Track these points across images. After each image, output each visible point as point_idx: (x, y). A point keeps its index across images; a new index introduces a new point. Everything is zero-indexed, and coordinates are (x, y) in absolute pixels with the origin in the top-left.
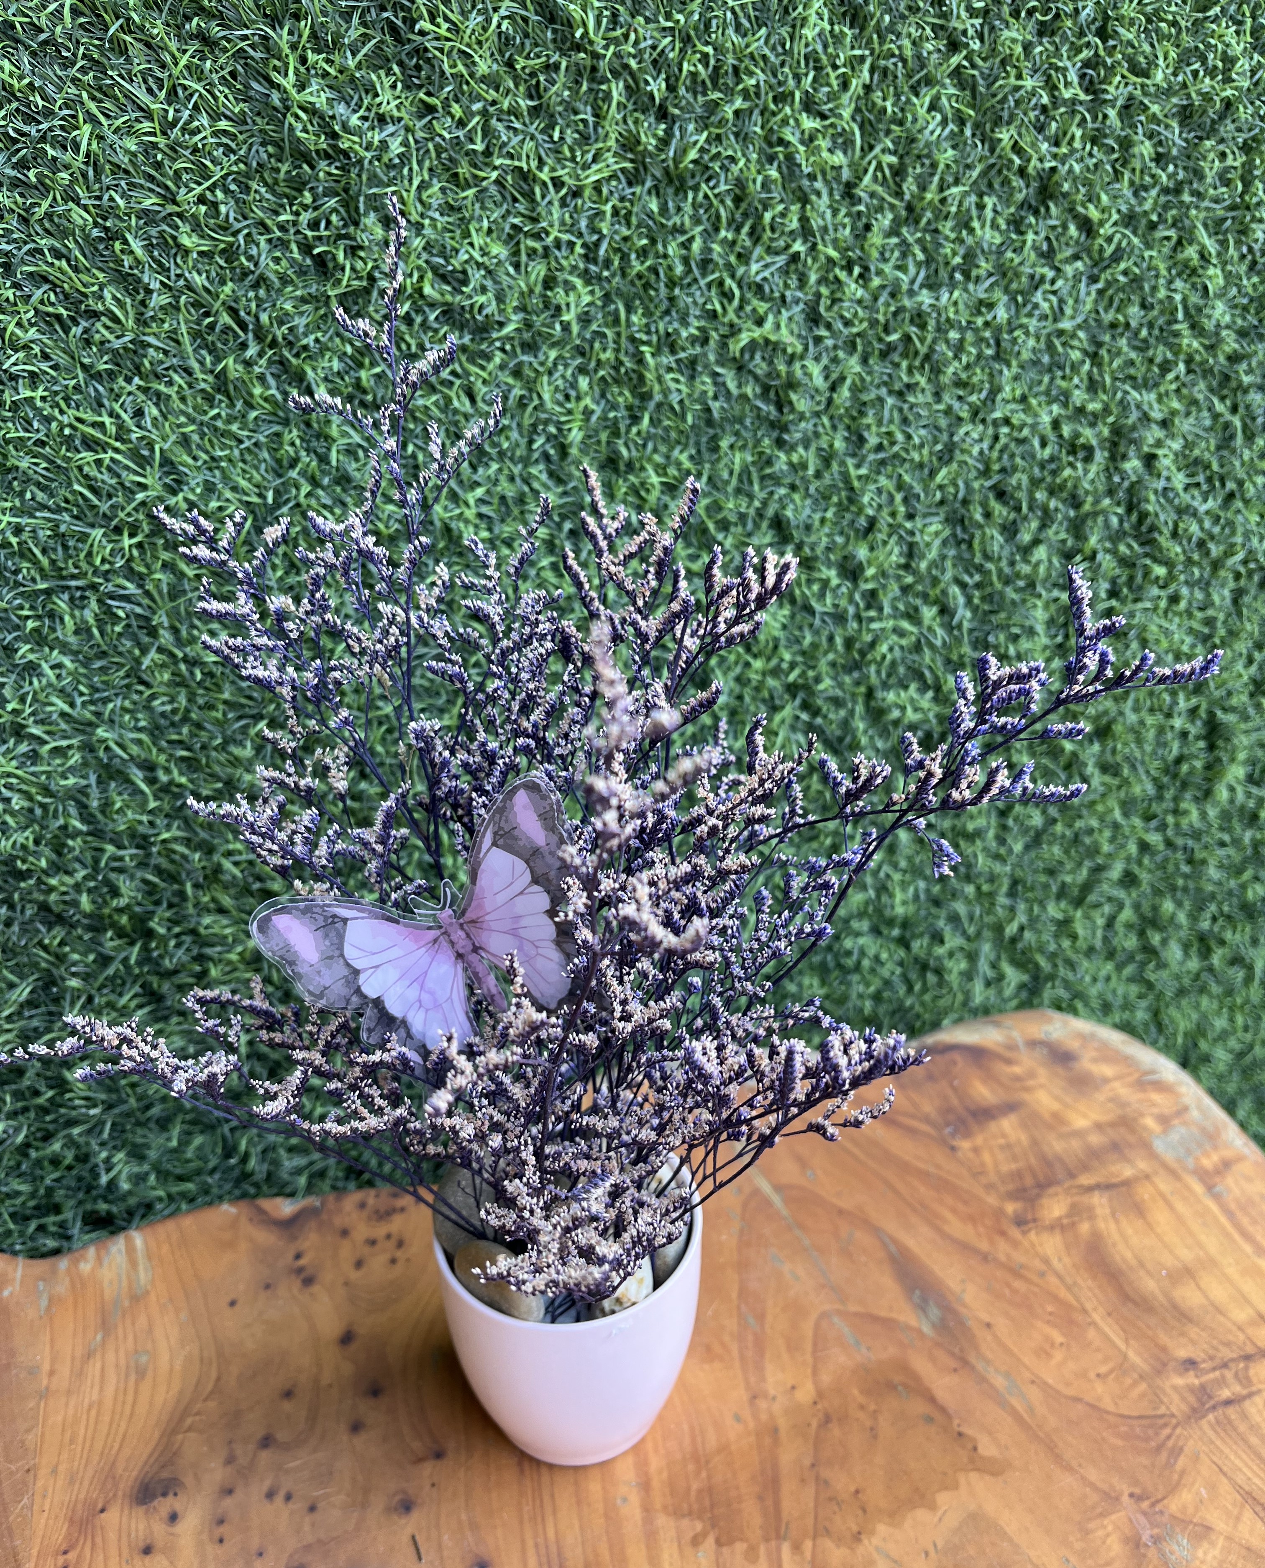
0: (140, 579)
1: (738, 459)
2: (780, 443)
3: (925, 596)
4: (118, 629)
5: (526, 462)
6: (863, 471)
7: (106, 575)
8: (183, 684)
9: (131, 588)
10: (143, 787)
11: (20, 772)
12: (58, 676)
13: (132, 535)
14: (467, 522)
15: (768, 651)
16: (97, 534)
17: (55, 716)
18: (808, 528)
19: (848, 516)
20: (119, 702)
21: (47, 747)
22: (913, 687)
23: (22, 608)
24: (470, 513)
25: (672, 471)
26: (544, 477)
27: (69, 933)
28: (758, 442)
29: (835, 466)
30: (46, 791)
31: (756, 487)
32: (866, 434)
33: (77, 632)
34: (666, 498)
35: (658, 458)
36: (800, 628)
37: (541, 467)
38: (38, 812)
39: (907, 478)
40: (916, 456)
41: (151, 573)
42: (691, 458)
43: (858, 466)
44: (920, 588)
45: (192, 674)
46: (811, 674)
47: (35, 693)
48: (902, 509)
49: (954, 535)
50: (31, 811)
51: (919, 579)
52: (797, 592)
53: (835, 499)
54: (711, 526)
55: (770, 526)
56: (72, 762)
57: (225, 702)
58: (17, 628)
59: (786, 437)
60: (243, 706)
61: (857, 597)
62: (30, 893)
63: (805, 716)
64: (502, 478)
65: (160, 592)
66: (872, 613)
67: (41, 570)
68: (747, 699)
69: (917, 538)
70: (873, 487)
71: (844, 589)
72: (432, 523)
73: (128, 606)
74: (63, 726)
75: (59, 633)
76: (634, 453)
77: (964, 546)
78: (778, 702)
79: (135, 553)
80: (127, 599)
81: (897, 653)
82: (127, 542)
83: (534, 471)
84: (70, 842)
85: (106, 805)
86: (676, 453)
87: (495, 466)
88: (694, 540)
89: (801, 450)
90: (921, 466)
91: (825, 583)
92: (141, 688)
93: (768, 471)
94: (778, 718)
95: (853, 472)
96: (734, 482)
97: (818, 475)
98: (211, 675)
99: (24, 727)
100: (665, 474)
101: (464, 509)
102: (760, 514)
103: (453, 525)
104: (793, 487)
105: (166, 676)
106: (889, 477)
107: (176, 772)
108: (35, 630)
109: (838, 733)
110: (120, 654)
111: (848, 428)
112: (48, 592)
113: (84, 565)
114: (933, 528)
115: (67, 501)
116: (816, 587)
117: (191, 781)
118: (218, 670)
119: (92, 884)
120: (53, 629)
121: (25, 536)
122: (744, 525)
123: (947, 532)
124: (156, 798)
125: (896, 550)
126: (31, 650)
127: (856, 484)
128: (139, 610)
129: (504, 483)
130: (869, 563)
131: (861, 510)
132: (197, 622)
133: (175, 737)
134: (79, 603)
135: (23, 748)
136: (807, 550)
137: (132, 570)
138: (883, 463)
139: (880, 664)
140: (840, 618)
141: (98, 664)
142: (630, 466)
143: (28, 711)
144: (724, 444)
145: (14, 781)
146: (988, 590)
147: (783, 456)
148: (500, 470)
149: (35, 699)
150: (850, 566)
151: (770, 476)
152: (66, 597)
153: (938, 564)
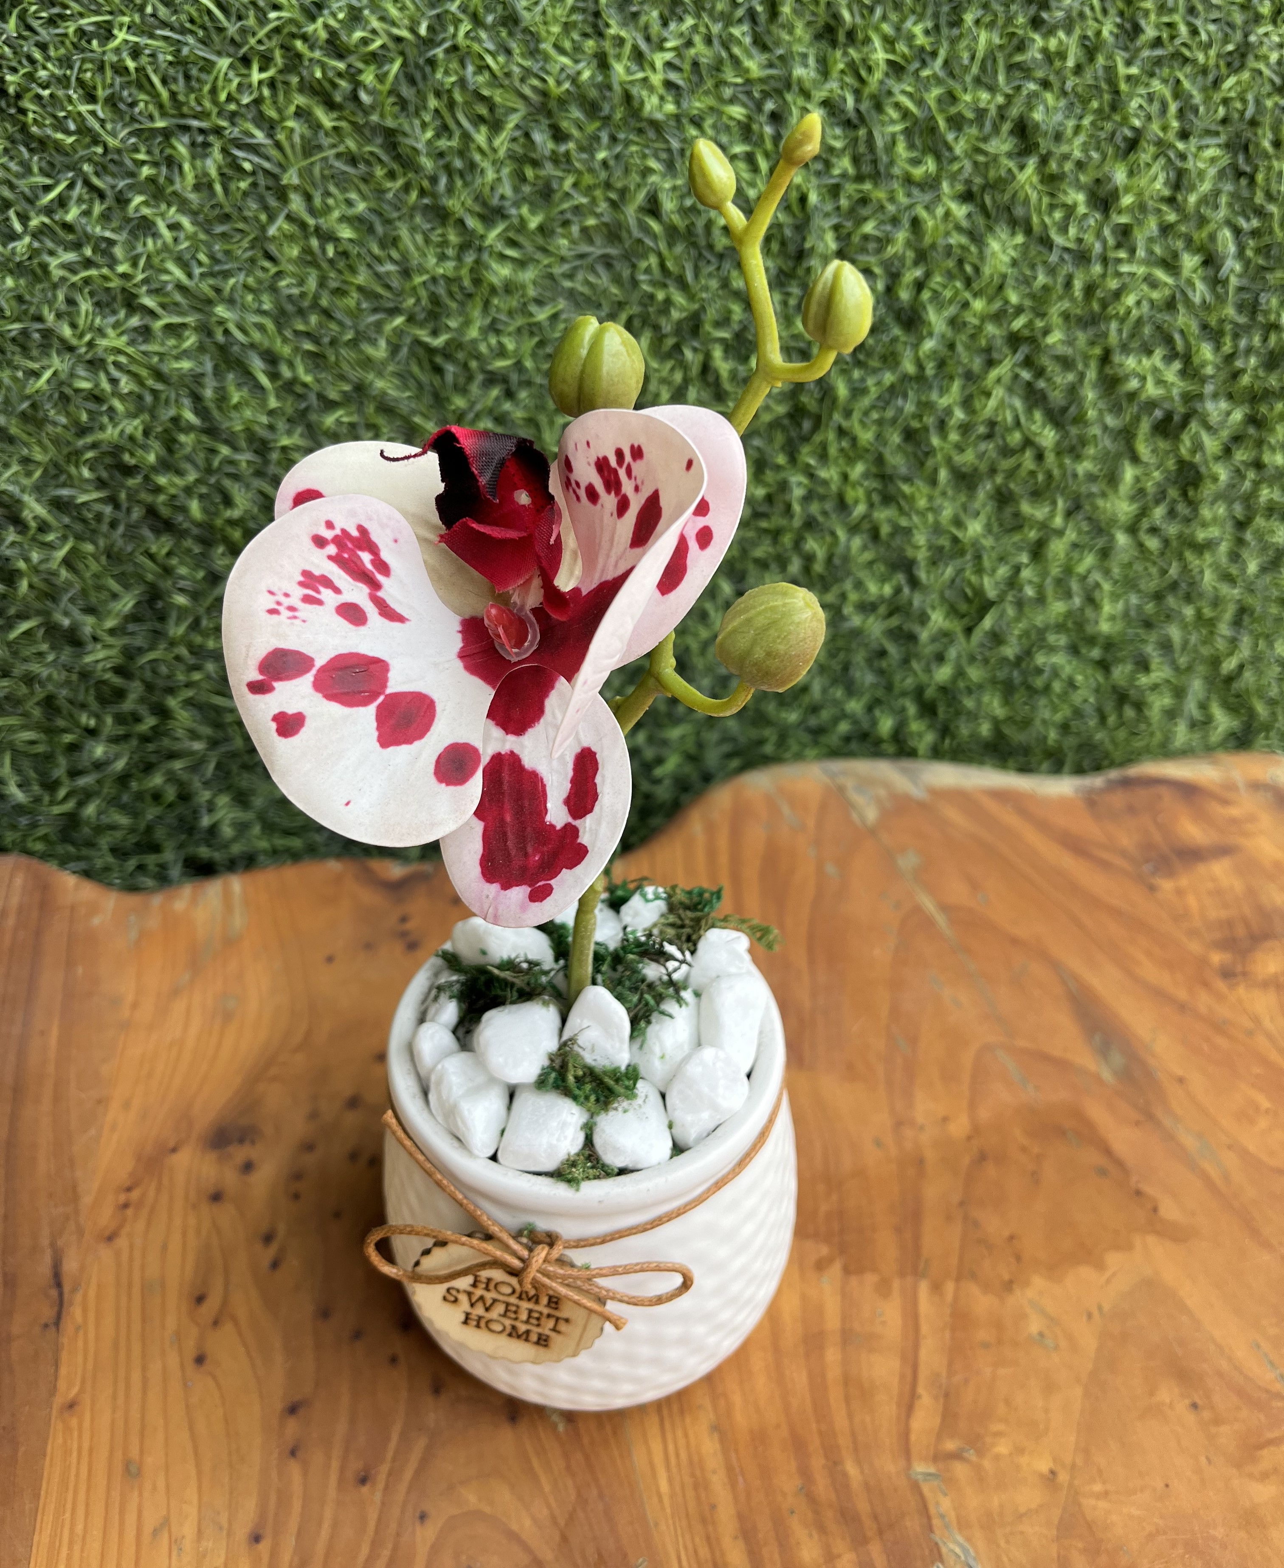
0: (270, 127)
1: (984, 38)
2: (1036, 23)
3: (1189, 240)
4: (243, 185)
5: (728, 20)
6: (1134, 70)
7: (232, 117)
8: (314, 263)
9: (260, 136)
10: (264, 380)
11: (130, 350)
12: (176, 240)
13: (262, 70)
14: (651, 89)
15: (991, 291)
16: (224, 63)
17: (170, 287)
18: (1058, 137)
19: (1109, 126)
20: (241, 277)
21: (159, 324)
22: (1159, 353)
23: (136, 150)
24: (656, 79)
25: (902, 47)
26: (748, 40)
27: (177, 544)
28: (1009, 20)
29: (1101, 60)
30: (159, 376)
31: (1001, 78)
32: (1143, 23)
33: (197, 187)
34: (891, 82)
35: (886, 28)
36: (1033, 267)
37: (745, 28)
38: (149, 399)
39: (1186, 84)
40: (1201, 58)
41: (283, 119)
42: (927, 32)
43: (1128, 63)
44: (1183, 229)
45: (324, 251)
46: (1039, 324)
47: (149, 257)
48: (1175, 124)
49: (1234, 166)
50: (140, 397)
51: (1185, 217)
52: (1035, 219)
53: (1095, 104)
54: (942, 123)
55: (1012, 132)
56: (187, 344)
57: (360, 289)
58: (132, 175)
59: (1045, 15)
60: (378, 296)
61: (1107, 232)
62: (137, 491)
63: (1026, 375)
64: (697, 39)
65: (293, 146)
66: (1122, 255)
67: (161, 106)
68: (960, 348)
69: (1190, 164)
70: (1142, 91)
71: (1092, 222)
72: (609, 88)
73: (256, 159)
74: (178, 297)
75: (177, 186)
76: (858, 20)
77: (1244, 182)
78: (995, 355)
79: (266, 92)
80: (254, 149)
81: (1145, 307)
82: (256, 76)
83: (736, 31)
84: (183, 438)
85: (222, 398)
86: (909, 24)
87: (690, 21)
88: (918, 142)
89: (1061, 34)
90: (1204, 71)
91: (1070, 210)
92: (267, 264)
93: (1018, 58)
94: (994, 374)
95: (1122, 70)
96: (975, 70)
97: (1078, 69)
98: (345, 254)
99: (135, 296)
100: (893, 51)
101: (649, 73)
102: (1002, 111)
103: (635, 91)
104: (1046, 84)
105: (295, 252)
106: (1165, 81)
107: (301, 370)
108: (151, 180)
109: (1063, 403)
110: (245, 219)
111: (1121, 14)
112: (166, 134)
113: (207, 104)
114: (1210, 152)
115: (192, 21)
116: (1058, 215)
117: (318, 381)
118: (354, 250)
119: (204, 490)
120: (171, 181)
121: (144, 60)
122: (981, 126)
123: (1225, 161)
124: (278, 397)
125: (1161, 178)
126: (146, 203)
127: (1123, 87)
128: (267, 165)
129: (699, 47)
130: (1127, 190)
131: (1125, 120)
132: (333, 189)
133: (301, 327)
134: (200, 149)
135: (135, 321)
136: (1053, 166)
137: (261, 113)
138: (1158, 62)
139: (1122, 320)
140: (1082, 257)
141: (219, 229)
142: (851, 35)
143: (140, 277)
144: (969, 18)
145: (122, 359)
146: (1267, 240)
147: (1039, 41)
148: (695, 28)
149: (149, 265)
150: (1102, 192)
151: (1018, 66)
152: (186, 139)
153: (1211, 200)
